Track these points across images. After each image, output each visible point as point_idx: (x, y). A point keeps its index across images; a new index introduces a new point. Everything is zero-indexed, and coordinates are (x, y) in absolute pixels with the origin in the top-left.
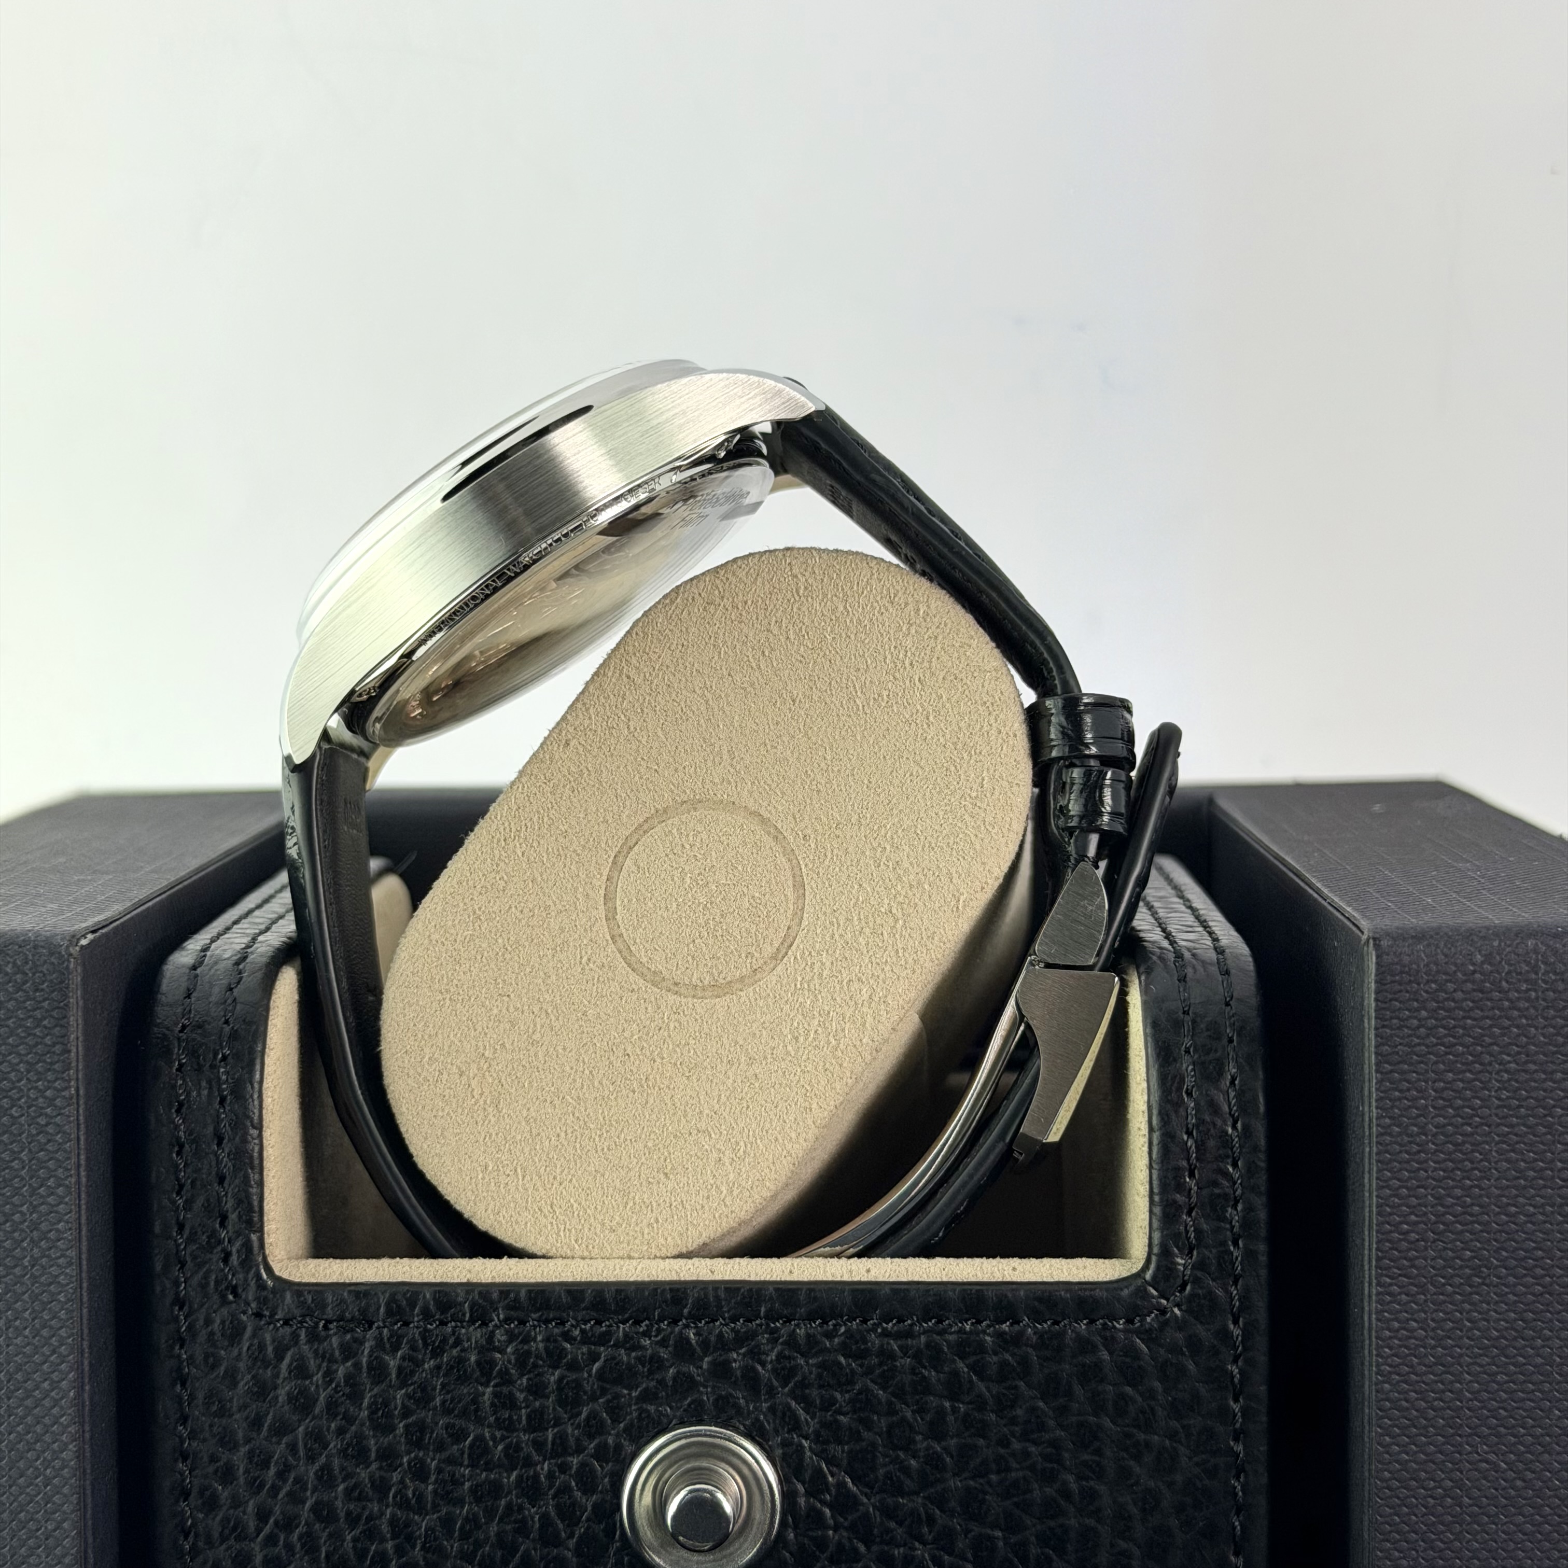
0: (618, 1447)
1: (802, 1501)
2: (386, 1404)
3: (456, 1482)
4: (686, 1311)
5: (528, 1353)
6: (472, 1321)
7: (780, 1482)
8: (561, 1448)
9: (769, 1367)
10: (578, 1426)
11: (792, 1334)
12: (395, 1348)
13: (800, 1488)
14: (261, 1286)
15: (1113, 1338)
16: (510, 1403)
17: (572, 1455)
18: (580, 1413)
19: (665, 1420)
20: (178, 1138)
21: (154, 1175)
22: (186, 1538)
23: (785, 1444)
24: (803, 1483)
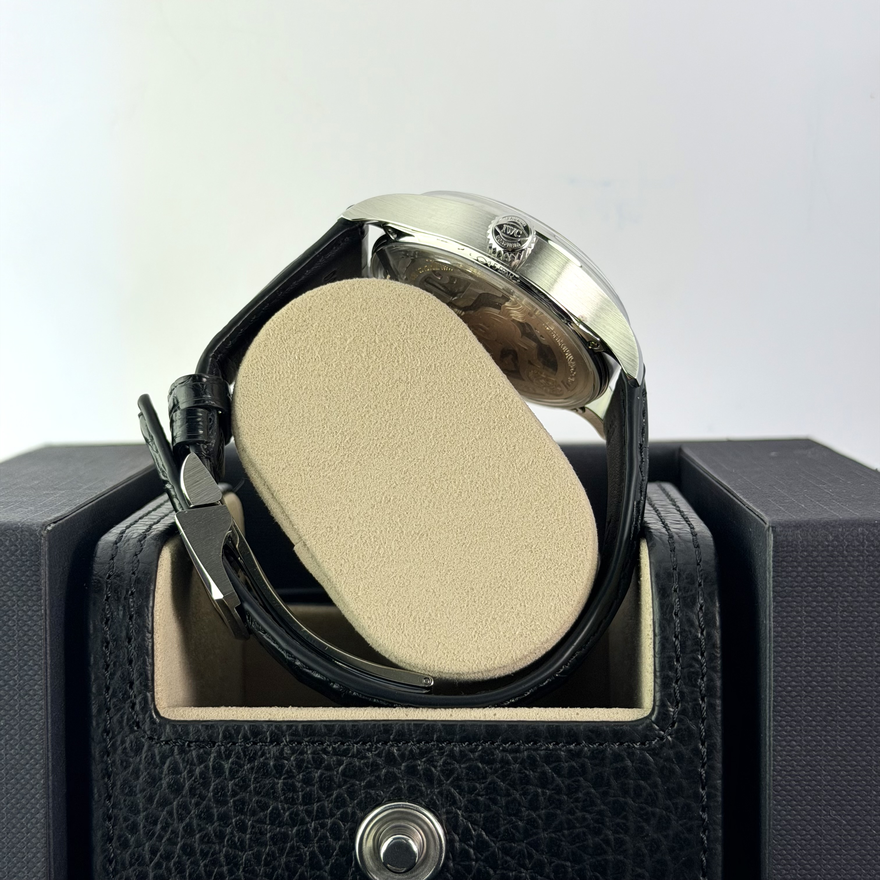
0: (354, 814)
1: (457, 845)
2: (223, 789)
3: (262, 833)
4: (392, 737)
5: (303, 761)
6: (271, 742)
7: (445, 834)
8: (321, 814)
9: (439, 769)
10: (331, 802)
11: (452, 751)
12: (228, 757)
13: (457, 837)
14: (153, 722)
15: (633, 753)
16: (292, 788)
17: (328, 818)
18: (332, 795)
19: (379, 798)
20: (106, 639)
21: (92, 659)
22: (111, 863)
23: (448, 813)
24: (458, 835)
